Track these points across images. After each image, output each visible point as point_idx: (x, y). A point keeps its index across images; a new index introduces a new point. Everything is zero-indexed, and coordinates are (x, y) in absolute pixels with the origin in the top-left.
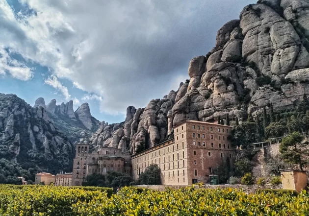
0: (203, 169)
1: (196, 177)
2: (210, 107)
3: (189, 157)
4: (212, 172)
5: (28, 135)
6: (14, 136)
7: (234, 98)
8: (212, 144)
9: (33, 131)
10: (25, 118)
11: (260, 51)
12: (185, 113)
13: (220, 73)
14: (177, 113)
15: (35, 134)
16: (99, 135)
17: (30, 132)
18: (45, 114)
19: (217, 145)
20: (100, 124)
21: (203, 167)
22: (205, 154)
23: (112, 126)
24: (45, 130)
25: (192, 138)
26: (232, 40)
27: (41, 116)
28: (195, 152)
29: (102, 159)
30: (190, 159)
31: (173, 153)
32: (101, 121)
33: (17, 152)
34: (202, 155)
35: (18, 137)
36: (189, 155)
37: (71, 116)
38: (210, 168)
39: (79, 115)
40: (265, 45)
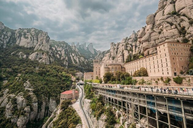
0: (179, 67)
1: (175, 72)
2: (163, 37)
3: (171, 61)
4: (183, 68)
5: (70, 57)
6: (65, 58)
7: (176, 32)
8: (182, 53)
9: (72, 56)
10: (69, 51)
11: (188, 7)
12: (149, 41)
13: (166, 20)
14: (144, 42)
15: (73, 57)
16: (98, 56)
17: (71, 56)
18: (76, 48)
19: (184, 54)
20: (98, 52)
21: (178, 66)
22: (179, 59)
23: (104, 52)
24: (77, 55)
25: (171, 51)
26: (169, 4)
27: (74, 49)
28: (173, 58)
29: (111, 65)
30: (171, 62)
31: (161, 59)
32: (98, 50)
33: (67, 64)
34: (177, 60)
35: (67, 58)
36: (170, 60)
37: (85, 49)
38: (182, 67)
39: (89, 48)
40: (190, 4)
